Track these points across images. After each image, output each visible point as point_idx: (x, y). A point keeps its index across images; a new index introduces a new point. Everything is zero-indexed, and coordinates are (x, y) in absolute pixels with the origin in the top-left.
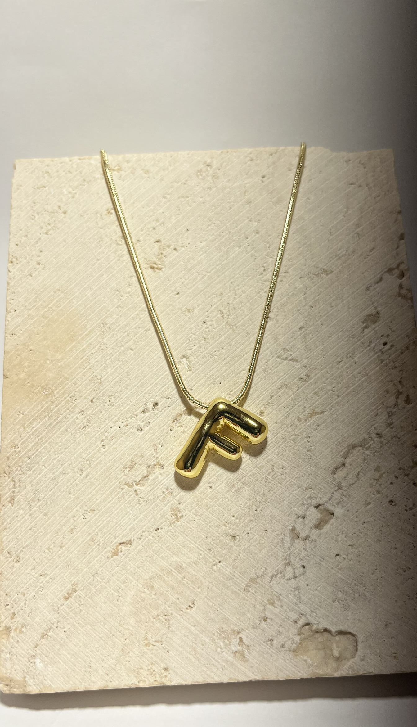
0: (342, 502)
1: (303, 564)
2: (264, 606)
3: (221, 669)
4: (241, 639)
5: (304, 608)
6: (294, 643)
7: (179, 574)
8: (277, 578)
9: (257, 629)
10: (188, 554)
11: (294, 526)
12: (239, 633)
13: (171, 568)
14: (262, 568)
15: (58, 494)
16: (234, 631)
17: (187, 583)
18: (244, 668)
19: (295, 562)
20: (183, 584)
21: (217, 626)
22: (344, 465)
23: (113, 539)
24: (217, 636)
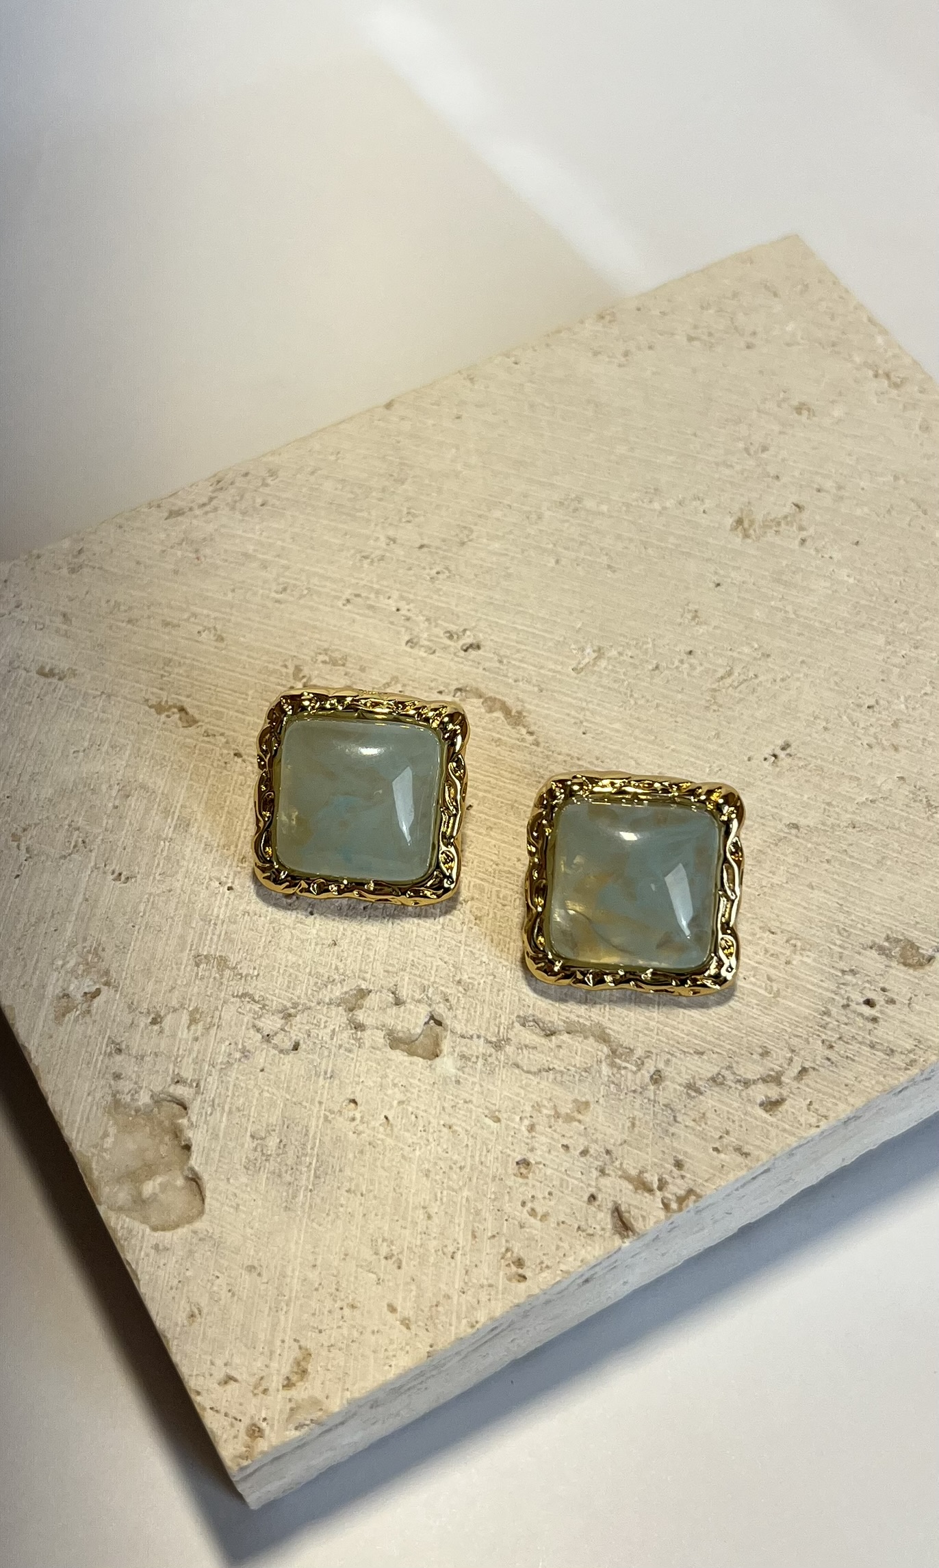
0: (470, 1064)
1: (301, 1042)
2: (182, 1006)
3: (22, 984)
4: (97, 993)
5: (212, 1084)
6: (132, 1095)
7: (172, 829)
8: (248, 1006)
9: (130, 1013)
10: (218, 825)
11: (370, 991)
12: (107, 984)
13: (177, 811)
14: (255, 968)
15: (222, 574)
16: (107, 973)
17: (162, 851)
18: (41, 1023)
19: (299, 1026)
20: (157, 845)
21: (104, 939)
22: (553, 1033)
23: (185, 693)
24: (84, 947)
